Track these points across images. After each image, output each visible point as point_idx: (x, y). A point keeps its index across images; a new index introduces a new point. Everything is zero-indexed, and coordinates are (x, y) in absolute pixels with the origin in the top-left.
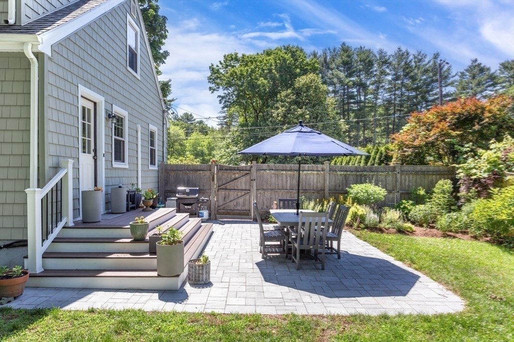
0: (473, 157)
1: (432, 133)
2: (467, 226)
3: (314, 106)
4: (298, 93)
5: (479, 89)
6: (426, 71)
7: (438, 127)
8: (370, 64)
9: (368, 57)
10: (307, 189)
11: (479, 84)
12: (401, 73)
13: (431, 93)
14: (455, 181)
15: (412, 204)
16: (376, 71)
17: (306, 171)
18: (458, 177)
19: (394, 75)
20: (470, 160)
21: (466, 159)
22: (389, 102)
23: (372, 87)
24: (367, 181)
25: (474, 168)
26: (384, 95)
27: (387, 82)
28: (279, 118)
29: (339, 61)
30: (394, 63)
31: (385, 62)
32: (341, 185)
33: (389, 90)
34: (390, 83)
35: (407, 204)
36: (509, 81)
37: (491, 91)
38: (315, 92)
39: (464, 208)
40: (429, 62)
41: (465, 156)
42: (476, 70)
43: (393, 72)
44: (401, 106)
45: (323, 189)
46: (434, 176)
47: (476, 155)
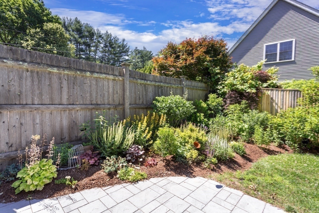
6: (119, 46)
8: (92, 35)
9: (91, 30)
10: (99, 103)
12: (108, 44)
17: (97, 73)
24: (171, 93)
27: (101, 48)
29: (73, 27)
30: (104, 38)
31: (100, 36)
32: (141, 97)
34: (102, 48)
40: (120, 42)
43: (104, 43)
45: (121, 103)
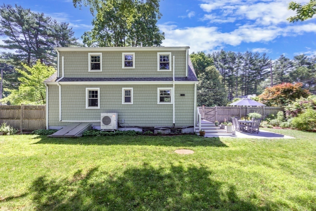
0: (290, 104)
1: (275, 95)
2: (290, 126)
3: (214, 80)
4: (207, 74)
5: (284, 69)
6: (260, 61)
7: (277, 93)
8: (235, 59)
9: (233, 55)
11: (284, 66)
12: (248, 62)
13: (262, 71)
14: (284, 112)
15: (270, 119)
16: (237, 62)
17: (233, 109)
18: (285, 110)
19: (245, 63)
20: (289, 105)
21: (288, 104)
22: (243, 75)
23: (235, 69)
24: (254, 112)
25: (291, 107)
26: (241, 72)
28: (200, 85)
29: (220, 57)
30: (245, 58)
31: (241, 58)
32: (245, 113)
33: (243, 70)
34: (243, 67)
35: (269, 119)
36: (299, 65)
37: (290, 69)
38: (214, 74)
39: (288, 120)
40: (261, 57)
41: (287, 103)
42: (283, 60)
43: (244, 62)
44: (249, 77)
46: (276, 110)
47: (291, 103)
